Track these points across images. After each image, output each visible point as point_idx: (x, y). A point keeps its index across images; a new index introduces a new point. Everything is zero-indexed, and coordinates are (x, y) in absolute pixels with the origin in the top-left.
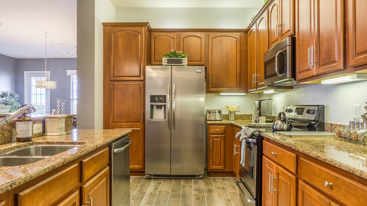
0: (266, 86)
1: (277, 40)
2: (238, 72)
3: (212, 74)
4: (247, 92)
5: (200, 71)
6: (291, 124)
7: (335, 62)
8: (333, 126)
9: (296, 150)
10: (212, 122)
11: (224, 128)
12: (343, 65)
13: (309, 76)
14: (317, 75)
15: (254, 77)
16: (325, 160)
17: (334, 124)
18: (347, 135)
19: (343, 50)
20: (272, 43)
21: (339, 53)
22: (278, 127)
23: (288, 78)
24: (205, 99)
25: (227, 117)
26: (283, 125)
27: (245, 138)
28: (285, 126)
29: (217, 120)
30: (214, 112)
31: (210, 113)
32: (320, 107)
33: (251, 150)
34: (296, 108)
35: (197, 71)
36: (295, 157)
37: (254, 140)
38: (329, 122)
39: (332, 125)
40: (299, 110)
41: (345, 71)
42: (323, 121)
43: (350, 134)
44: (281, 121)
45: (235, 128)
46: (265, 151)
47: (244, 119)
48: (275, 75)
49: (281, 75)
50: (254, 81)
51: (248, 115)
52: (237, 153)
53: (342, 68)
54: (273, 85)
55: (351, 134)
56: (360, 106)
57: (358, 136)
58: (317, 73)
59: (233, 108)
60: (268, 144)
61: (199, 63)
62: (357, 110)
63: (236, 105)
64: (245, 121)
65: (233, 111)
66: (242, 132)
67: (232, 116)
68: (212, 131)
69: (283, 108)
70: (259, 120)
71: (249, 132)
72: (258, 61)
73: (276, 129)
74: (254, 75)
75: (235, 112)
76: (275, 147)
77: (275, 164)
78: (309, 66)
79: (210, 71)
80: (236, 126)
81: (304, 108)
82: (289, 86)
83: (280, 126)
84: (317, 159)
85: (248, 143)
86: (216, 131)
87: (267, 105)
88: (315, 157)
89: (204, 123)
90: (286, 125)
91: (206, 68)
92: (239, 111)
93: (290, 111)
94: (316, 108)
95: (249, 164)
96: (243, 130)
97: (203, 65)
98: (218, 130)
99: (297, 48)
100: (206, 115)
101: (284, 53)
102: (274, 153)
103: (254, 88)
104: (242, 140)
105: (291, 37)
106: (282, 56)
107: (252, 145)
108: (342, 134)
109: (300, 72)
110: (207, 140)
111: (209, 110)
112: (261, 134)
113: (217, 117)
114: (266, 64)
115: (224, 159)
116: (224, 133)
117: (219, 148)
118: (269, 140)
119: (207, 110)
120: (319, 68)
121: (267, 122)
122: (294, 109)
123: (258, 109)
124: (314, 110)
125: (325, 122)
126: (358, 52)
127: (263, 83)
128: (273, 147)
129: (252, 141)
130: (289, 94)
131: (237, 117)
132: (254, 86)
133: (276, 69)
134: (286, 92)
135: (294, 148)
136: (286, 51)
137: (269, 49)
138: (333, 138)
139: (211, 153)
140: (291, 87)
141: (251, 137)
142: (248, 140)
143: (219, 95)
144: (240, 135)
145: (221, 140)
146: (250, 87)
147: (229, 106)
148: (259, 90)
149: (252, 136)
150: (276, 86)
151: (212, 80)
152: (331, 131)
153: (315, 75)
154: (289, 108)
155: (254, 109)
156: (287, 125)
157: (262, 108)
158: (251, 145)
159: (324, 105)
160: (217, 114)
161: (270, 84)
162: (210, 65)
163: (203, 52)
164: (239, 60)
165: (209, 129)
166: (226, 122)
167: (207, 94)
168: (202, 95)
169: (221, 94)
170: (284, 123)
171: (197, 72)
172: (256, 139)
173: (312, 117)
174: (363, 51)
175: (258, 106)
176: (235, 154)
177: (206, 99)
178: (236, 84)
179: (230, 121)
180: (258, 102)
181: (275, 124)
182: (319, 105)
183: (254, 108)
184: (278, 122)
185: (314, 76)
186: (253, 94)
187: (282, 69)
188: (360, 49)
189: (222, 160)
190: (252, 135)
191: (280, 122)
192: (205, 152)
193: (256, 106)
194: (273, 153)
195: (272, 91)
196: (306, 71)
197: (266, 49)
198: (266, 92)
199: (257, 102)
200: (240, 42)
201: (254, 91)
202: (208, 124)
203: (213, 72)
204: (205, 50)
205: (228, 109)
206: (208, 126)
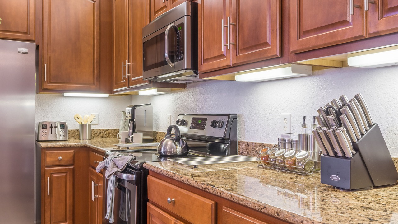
0: (145, 82)
1: (165, 7)
2: (97, 58)
3: (49, 59)
4: (111, 92)
5: (26, 50)
6: (187, 145)
7: (266, 44)
8: (251, 147)
9: (217, 194)
10: (50, 144)
11: (72, 155)
12: (280, 50)
13: (221, 66)
14: (234, 65)
15: (125, 67)
16: (278, 215)
17: (252, 143)
18: (279, 160)
19: (279, 25)
20: (156, 12)
21: (272, 31)
22: (168, 150)
23: (187, 69)
24: (35, 103)
25: (76, 134)
26: (175, 147)
27: (115, 173)
28: (178, 147)
29: (58, 139)
30: (53, 125)
31: (45, 127)
32: (232, 117)
33: (125, 193)
34: (193, 118)
35: (21, 49)
36: (214, 206)
37: (130, 175)
38: (243, 140)
39: (248, 144)
40: (197, 121)
41: (281, 59)
42: (234, 139)
43: (283, 159)
44: (173, 139)
45: (92, 154)
46: (153, 195)
47: (105, 137)
48: (164, 63)
49: (173, 64)
50: (125, 74)
51: (113, 130)
52: (96, 196)
53: (278, 55)
54: (156, 81)
55: (285, 159)
56: (291, 115)
57: (296, 162)
58: (235, 62)
59: (86, 119)
60: (158, 183)
61: (24, 36)
62: (286, 122)
63: (92, 114)
64: (108, 140)
65: (87, 124)
66: (108, 162)
67: (85, 131)
68: (49, 160)
69: (170, 118)
70: (132, 137)
71: (122, 161)
72: (131, 41)
73: (164, 153)
74: (125, 64)
75: (90, 125)
76: (171, 188)
77: (173, 218)
78: (223, 50)
79: (45, 52)
80: (95, 150)
81: (206, 119)
82: (181, 84)
83: (171, 149)
84: (261, 212)
85: (119, 180)
86: (56, 159)
87: (145, 113)
88: (257, 208)
89: (34, 147)
90: (179, 145)
91: (37, 47)
92: (97, 124)
93: (184, 123)
94: (225, 119)
95: (121, 218)
96: (110, 157)
97: (33, 41)
98: (60, 158)
99: (200, 20)
100: (37, 131)
101: (180, 28)
102: (171, 199)
103: (124, 86)
104: (109, 176)
105: (191, 3)
106: (176, 32)
107: (126, 185)
108: (271, 159)
109: (205, 60)
110: (41, 177)
111: (43, 122)
112: (144, 165)
113: (58, 136)
114: (147, 45)
115: (72, 208)
116: (72, 163)
117: (64, 189)
118: (159, 175)
119: (39, 123)
120: (238, 54)
121: (145, 141)
122: (190, 120)
123: (130, 120)
124: (223, 122)
125: (238, 141)
126: (305, 28)
127: (142, 77)
128: (169, 187)
129: (128, 177)
130: (179, 96)
131: (94, 133)
132: (124, 82)
133: (166, 54)
134: (174, 93)
135: (211, 191)
136: (182, 25)
137: (150, 21)
138: (257, 165)
139: (48, 201)
140: (183, 86)
141: (125, 171)
142: (121, 176)
143: (62, 96)
144: (105, 168)
145: (66, 176)
146: (116, 84)
147: (80, 116)
148: (133, 89)
149: (127, 169)
150: (162, 83)
151: (50, 69)
152: (248, 153)
153: (231, 65)
154: (181, 118)
155: (122, 120)
156: (182, 147)
157: (136, 119)
158: (124, 184)
159: (236, 114)
160: (58, 129)
161: (152, 78)
162: (45, 40)
163: (32, 17)
164: (99, 38)
165: (44, 158)
166: (76, 144)
167: (39, 94)
168: (29, 96)
169: (66, 94)
170: (177, 144)
171: (19, 52)
172: (136, 174)
173: (219, 133)
174: (314, 28)
175: (130, 115)
176: (93, 199)
177: (39, 103)
178: (92, 78)
179: (81, 141)
180: (131, 108)
181: (163, 146)
182: (230, 114)
183: (122, 118)
184: (167, 142)
185: (229, 67)
186: (121, 95)
187: (175, 55)
188: (308, 24)
189: (69, 211)
190: (128, 166)
191: (170, 142)
192: (35, 198)
193: (127, 115)
194: (169, 199)
195: (153, 91)
196: (215, 58)
197: (146, 22)
198: (142, 92)
199: (129, 109)
200: (100, 7)
201: (123, 90)
202: (43, 148)
203: (51, 54)
204: (35, 14)
205: (79, 120)
206: (41, 152)
